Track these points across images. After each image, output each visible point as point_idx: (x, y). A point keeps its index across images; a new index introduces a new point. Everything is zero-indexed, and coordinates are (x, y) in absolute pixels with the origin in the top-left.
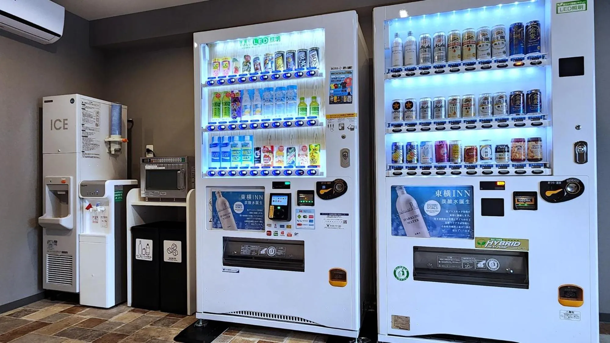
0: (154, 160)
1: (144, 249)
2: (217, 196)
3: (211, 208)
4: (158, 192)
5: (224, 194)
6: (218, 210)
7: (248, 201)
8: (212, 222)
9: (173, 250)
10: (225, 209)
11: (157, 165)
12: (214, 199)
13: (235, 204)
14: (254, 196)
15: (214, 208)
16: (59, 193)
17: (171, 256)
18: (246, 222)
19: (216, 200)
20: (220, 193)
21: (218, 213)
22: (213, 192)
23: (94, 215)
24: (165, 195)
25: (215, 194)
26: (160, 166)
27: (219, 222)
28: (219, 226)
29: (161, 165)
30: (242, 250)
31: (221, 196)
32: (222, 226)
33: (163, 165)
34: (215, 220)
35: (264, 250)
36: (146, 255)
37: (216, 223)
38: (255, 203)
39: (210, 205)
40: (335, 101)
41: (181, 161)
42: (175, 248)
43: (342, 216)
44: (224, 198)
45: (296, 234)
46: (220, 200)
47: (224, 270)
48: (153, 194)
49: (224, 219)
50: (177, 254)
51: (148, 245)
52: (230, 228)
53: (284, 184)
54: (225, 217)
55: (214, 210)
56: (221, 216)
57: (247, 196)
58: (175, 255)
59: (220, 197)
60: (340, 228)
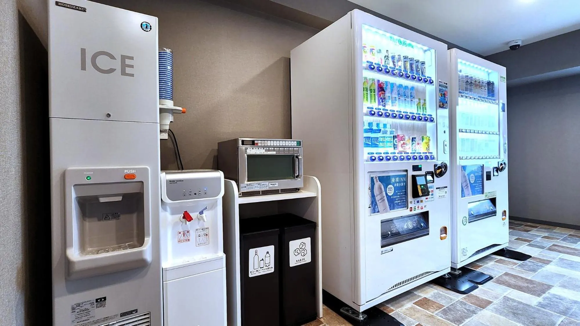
0: (260, 142)
1: (263, 260)
2: (375, 181)
3: (370, 193)
4: (267, 183)
5: (381, 179)
6: (375, 195)
7: (396, 183)
8: (371, 208)
9: (301, 250)
10: (381, 192)
11: (265, 148)
12: (373, 184)
13: (388, 187)
14: (401, 179)
15: (373, 193)
16: (102, 200)
17: (300, 257)
18: (396, 203)
19: (374, 185)
20: (377, 178)
21: (376, 198)
22: (371, 177)
23: (181, 230)
24: (276, 187)
25: (373, 179)
26: (269, 151)
27: (376, 207)
28: (377, 210)
29: (270, 149)
30: (392, 229)
31: (378, 180)
32: (379, 210)
33: (273, 149)
34: (374, 205)
35: (405, 225)
36: (265, 268)
37: (374, 207)
38: (401, 184)
39: (369, 191)
40: (441, 106)
41: (296, 145)
42: (303, 248)
43: (445, 189)
44: (380, 182)
45: (425, 206)
46: (377, 184)
47: (382, 252)
48: (259, 186)
49: (380, 202)
50: (305, 253)
51: (268, 253)
52: (385, 211)
53: (418, 167)
54: (381, 200)
55: (373, 196)
56: (378, 201)
57: (396, 179)
58: (304, 256)
59: (377, 182)
60: (444, 197)
